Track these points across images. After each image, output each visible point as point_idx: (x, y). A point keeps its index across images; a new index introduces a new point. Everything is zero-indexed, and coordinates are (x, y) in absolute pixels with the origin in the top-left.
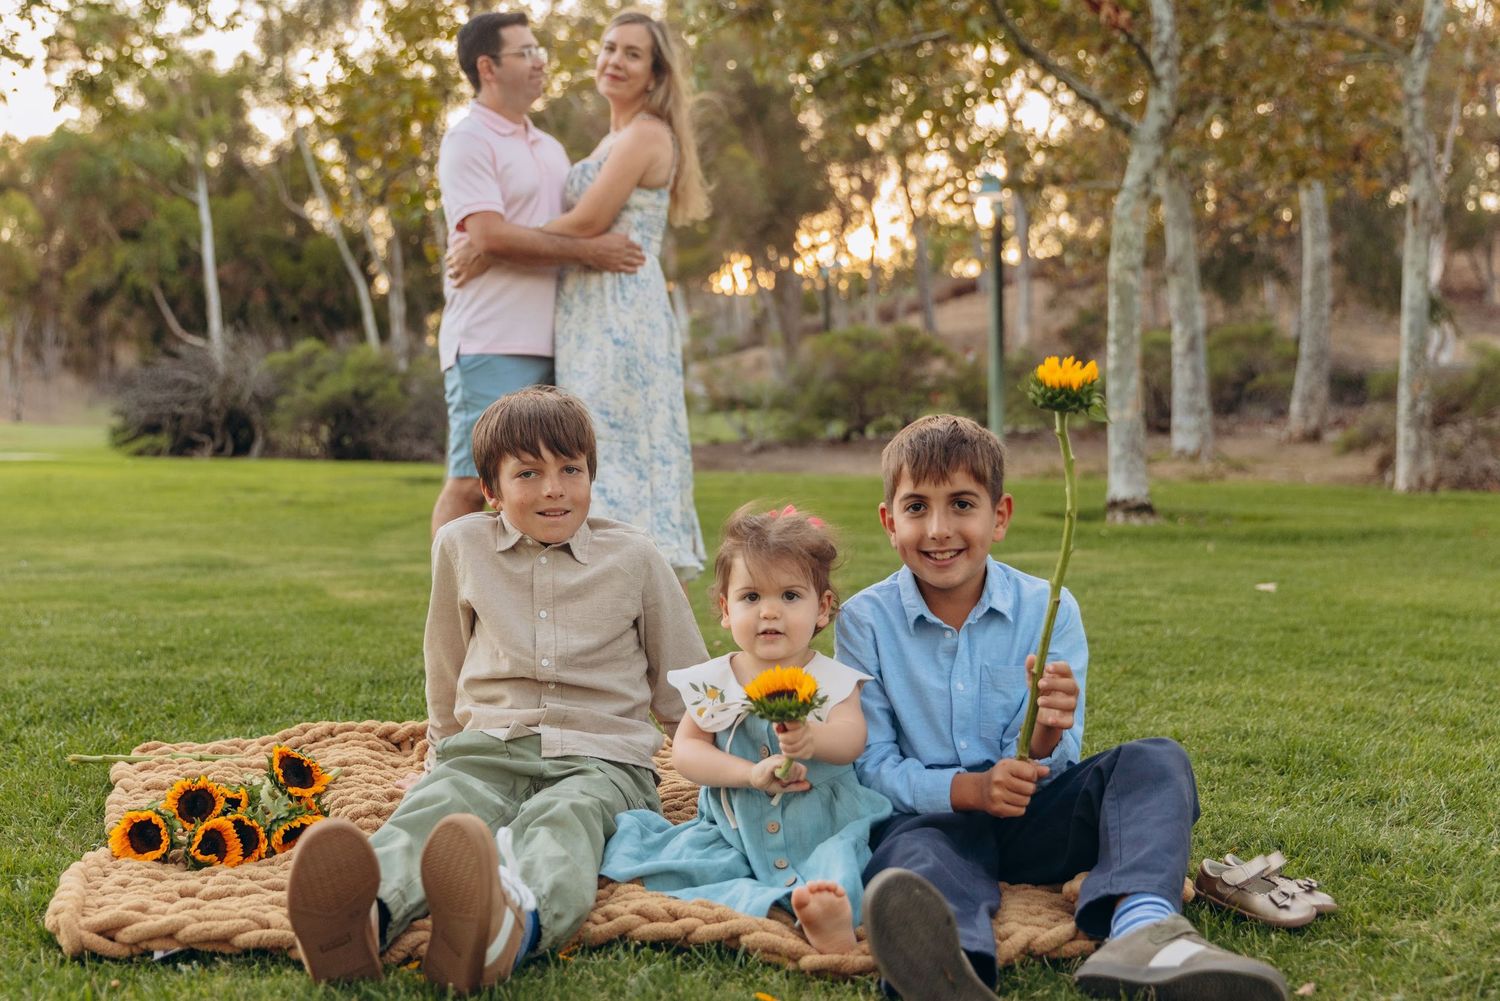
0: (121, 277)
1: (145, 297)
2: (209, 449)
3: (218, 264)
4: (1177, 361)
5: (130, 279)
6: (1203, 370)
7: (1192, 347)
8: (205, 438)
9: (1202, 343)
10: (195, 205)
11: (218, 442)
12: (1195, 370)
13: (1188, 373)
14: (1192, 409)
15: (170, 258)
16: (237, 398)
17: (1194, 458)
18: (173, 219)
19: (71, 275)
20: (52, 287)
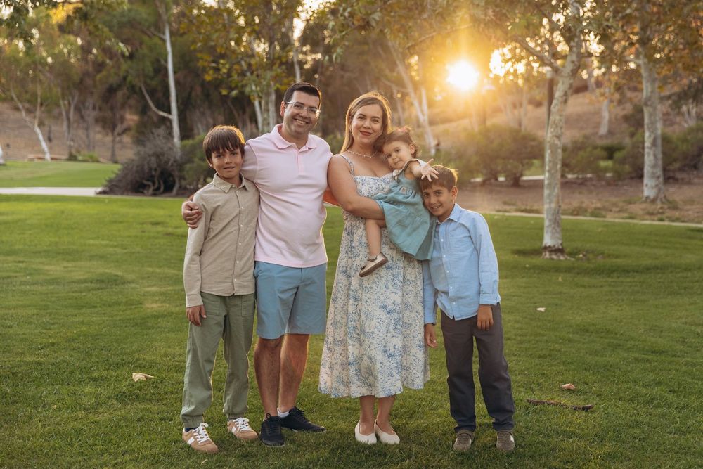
0: (125, 78)
1: (137, 89)
2: (151, 191)
3: (175, 72)
4: (646, 150)
5: (129, 79)
6: (660, 156)
7: (654, 144)
8: (150, 183)
9: (659, 142)
10: (164, 41)
11: (156, 185)
12: (655, 156)
13: (652, 158)
14: (653, 176)
15: (149, 69)
16: (167, 163)
17: (653, 201)
18: (151, 49)
19: (99, 77)
20: (89, 82)
